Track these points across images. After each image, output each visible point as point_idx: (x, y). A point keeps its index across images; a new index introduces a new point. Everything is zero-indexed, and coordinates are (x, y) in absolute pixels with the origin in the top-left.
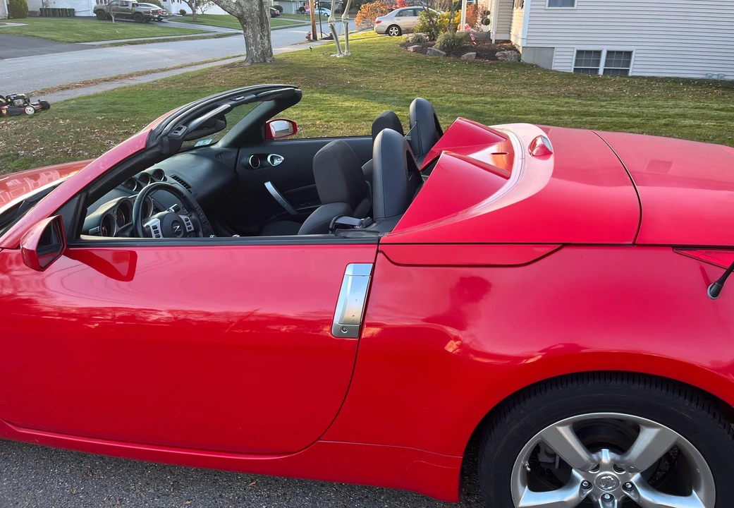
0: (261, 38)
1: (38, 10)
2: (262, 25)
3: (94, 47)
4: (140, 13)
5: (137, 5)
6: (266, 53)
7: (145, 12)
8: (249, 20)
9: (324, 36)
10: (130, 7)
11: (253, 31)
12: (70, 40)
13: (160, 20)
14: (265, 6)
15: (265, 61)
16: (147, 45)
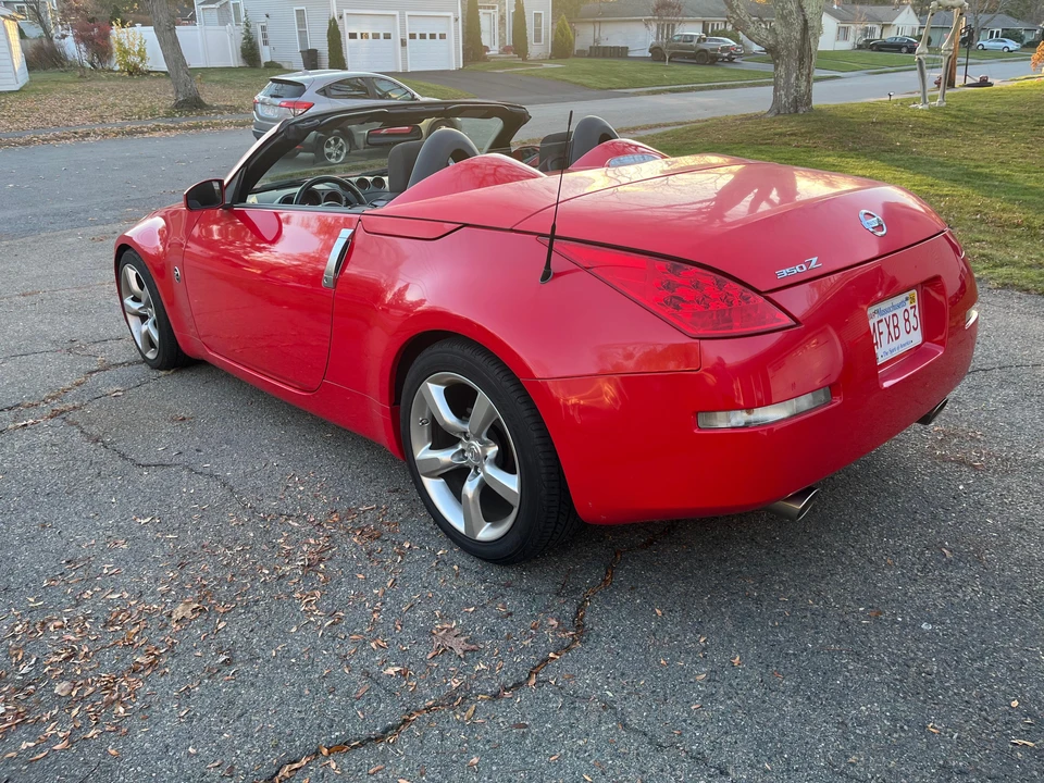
0: (797, 78)
1: (587, 48)
2: (801, 60)
3: (626, 95)
4: (705, 51)
5: (705, 40)
6: (801, 102)
7: (712, 50)
8: (784, 53)
9: (969, 81)
10: (694, 43)
11: (787, 69)
12: (603, 85)
13: (731, 60)
14: (810, 32)
15: (796, 112)
16: (694, 93)
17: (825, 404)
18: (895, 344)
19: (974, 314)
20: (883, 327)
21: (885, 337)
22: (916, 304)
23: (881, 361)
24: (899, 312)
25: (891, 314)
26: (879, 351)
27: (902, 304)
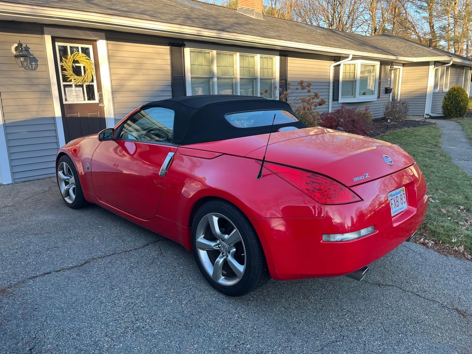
17: (372, 233)
18: (398, 208)
19: (426, 197)
20: (393, 201)
21: (393, 205)
22: (405, 192)
23: (392, 215)
24: (399, 195)
25: (396, 196)
26: (392, 211)
27: (400, 192)
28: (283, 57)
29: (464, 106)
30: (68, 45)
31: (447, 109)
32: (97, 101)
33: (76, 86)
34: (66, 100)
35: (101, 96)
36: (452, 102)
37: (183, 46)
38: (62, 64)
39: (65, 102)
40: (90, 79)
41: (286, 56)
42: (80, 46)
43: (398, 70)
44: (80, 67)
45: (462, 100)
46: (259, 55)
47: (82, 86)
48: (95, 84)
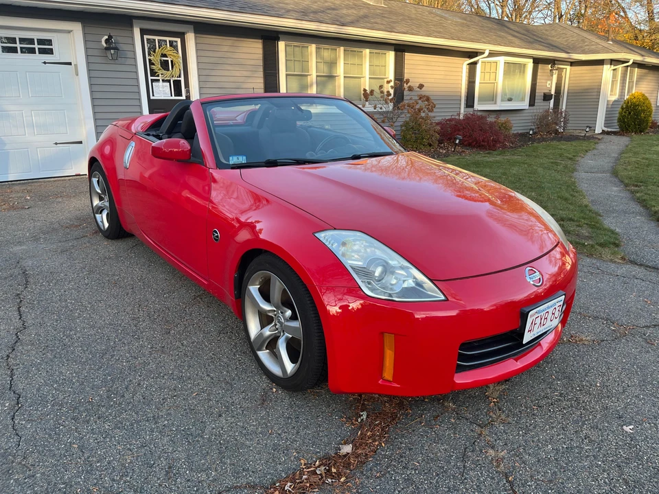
28: (399, 53)
29: (645, 118)
30: (157, 38)
31: (624, 122)
32: (184, 97)
33: (163, 81)
34: (153, 95)
35: (188, 91)
36: (630, 113)
37: (278, 39)
38: (150, 57)
39: (152, 98)
40: (178, 74)
41: (404, 51)
42: (168, 39)
43: (564, 70)
44: (168, 61)
45: (643, 111)
46: (368, 51)
47: (169, 81)
48: (182, 79)
